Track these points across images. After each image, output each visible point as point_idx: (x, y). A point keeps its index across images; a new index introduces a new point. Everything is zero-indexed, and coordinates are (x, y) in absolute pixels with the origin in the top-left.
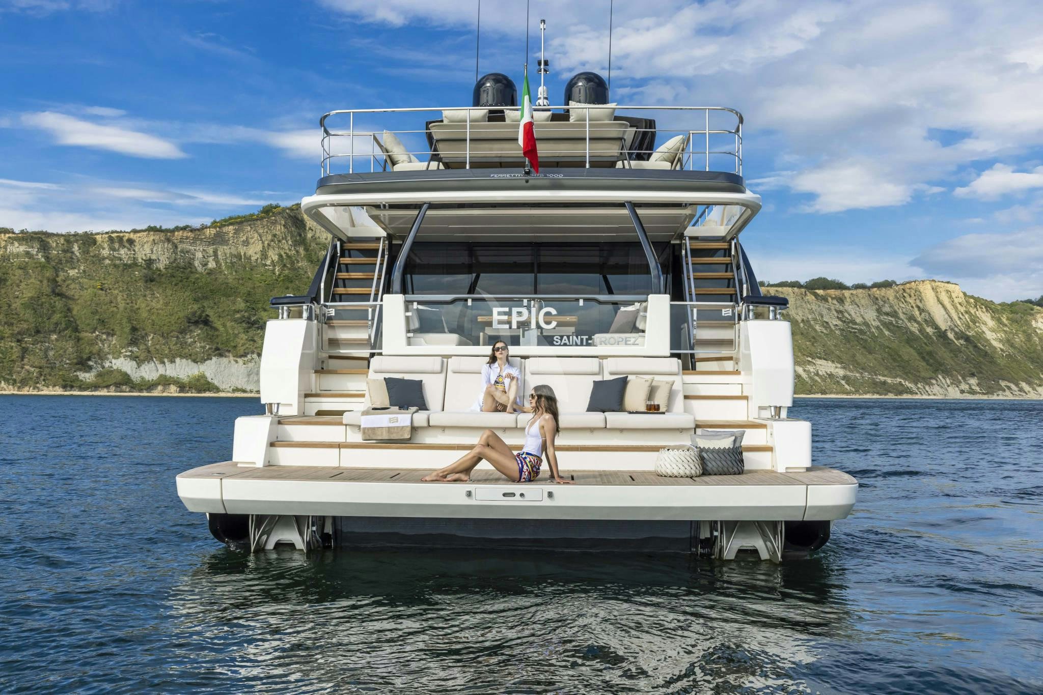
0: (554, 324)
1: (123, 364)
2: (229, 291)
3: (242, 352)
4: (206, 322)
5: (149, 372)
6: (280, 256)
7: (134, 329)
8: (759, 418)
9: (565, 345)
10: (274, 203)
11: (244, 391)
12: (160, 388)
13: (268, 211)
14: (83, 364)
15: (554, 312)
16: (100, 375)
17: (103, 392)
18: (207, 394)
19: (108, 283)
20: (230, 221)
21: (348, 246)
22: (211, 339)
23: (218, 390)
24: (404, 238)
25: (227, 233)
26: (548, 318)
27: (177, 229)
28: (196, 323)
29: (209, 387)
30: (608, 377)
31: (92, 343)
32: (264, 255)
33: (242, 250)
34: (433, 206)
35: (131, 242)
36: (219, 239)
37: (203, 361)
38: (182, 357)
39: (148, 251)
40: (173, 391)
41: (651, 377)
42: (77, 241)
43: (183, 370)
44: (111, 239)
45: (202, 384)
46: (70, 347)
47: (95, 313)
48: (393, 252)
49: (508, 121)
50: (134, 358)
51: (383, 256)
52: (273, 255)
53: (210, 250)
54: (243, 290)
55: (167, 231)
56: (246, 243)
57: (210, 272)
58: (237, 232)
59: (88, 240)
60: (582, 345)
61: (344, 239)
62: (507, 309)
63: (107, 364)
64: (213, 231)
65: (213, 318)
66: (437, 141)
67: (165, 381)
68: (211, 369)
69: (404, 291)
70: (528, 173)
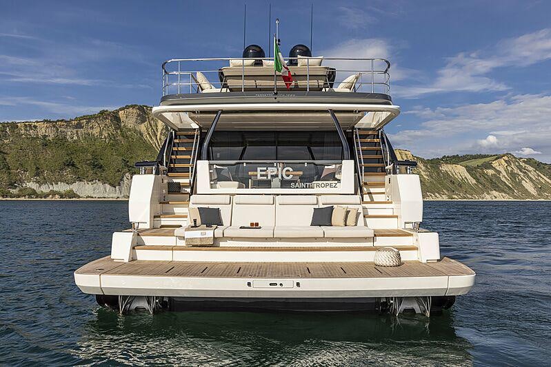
0: (291, 176)
1: (32, 185)
2: (84, 151)
3: (90, 179)
4: (73, 165)
5: (45, 189)
6: (109, 134)
7: (38, 168)
8: (405, 228)
9: (297, 188)
10: (105, 109)
11: (92, 198)
12: (51, 196)
13: (102, 113)
14: (12, 185)
15: (291, 170)
16: (20, 190)
17: (23, 199)
18: (74, 199)
19: (24, 146)
20: (84, 118)
21: (178, 133)
22: (75, 173)
23: (79, 197)
24: (208, 129)
25: (83, 123)
26: (288, 173)
27: (58, 121)
28: (68, 165)
29: (75, 196)
30: (321, 206)
31: (17, 175)
32: (101, 134)
33: (90, 131)
34: (223, 112)
35: (35, 127)
36: (79, 126)
37: (72, 183)
38: (61, 182)
39: (44, 131)
40: (57, 198)
41: (347, 205)
42: (8, 126)
43: (62, 187)
44: (26, 125)
45: (72, 194)
46: (5, 177)
47: (18, 161)
48: (203, 136)
49: (264, 66)
50: (37, 182)
51: (197, 138)
52: (105, 134)
53: (75, 131)
54: (91, 150)
55: (54, 122)
56: (92, 128)
57: (75, 142)
58: (87, 123)
59: (14, 126)
60: (306, 188)
61: (177, 130)
62: (265, 168)
63: (24, 185)
64: (76, 122)
65: (76, 162)
66: (226, 76)
67: (54, 193)
68: (75, 187)
69: (208, 159)
70: (276, 94)
